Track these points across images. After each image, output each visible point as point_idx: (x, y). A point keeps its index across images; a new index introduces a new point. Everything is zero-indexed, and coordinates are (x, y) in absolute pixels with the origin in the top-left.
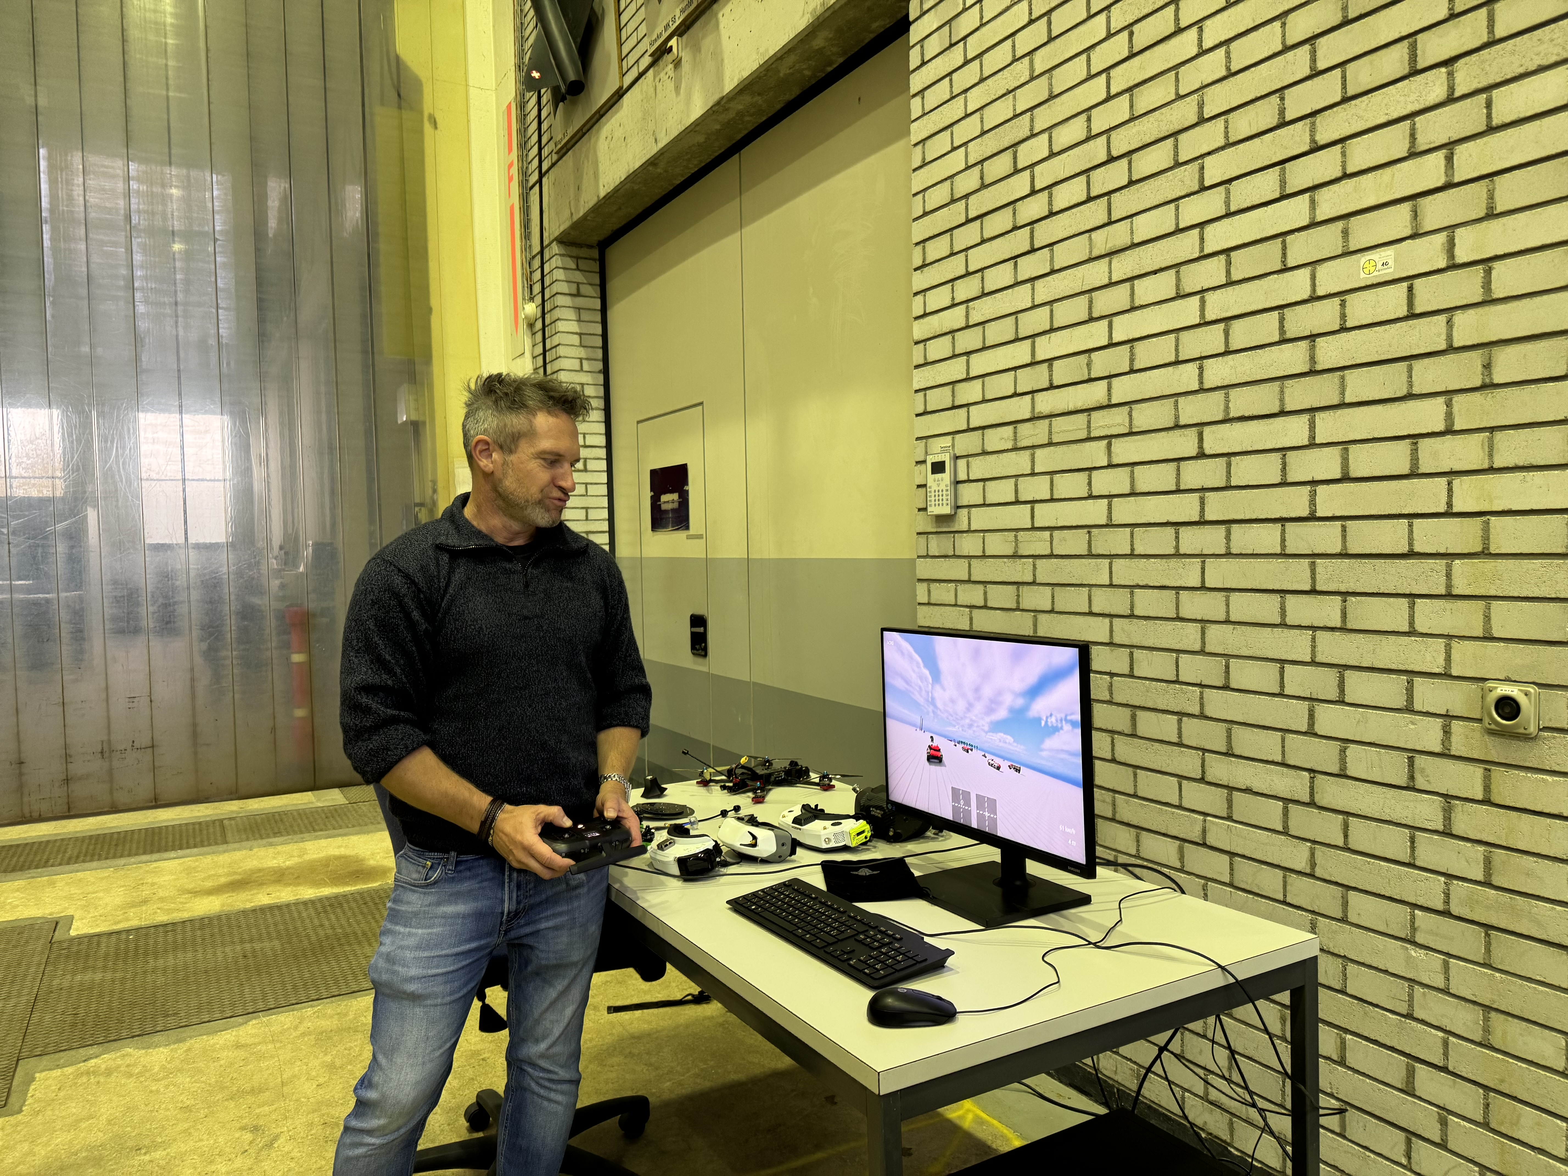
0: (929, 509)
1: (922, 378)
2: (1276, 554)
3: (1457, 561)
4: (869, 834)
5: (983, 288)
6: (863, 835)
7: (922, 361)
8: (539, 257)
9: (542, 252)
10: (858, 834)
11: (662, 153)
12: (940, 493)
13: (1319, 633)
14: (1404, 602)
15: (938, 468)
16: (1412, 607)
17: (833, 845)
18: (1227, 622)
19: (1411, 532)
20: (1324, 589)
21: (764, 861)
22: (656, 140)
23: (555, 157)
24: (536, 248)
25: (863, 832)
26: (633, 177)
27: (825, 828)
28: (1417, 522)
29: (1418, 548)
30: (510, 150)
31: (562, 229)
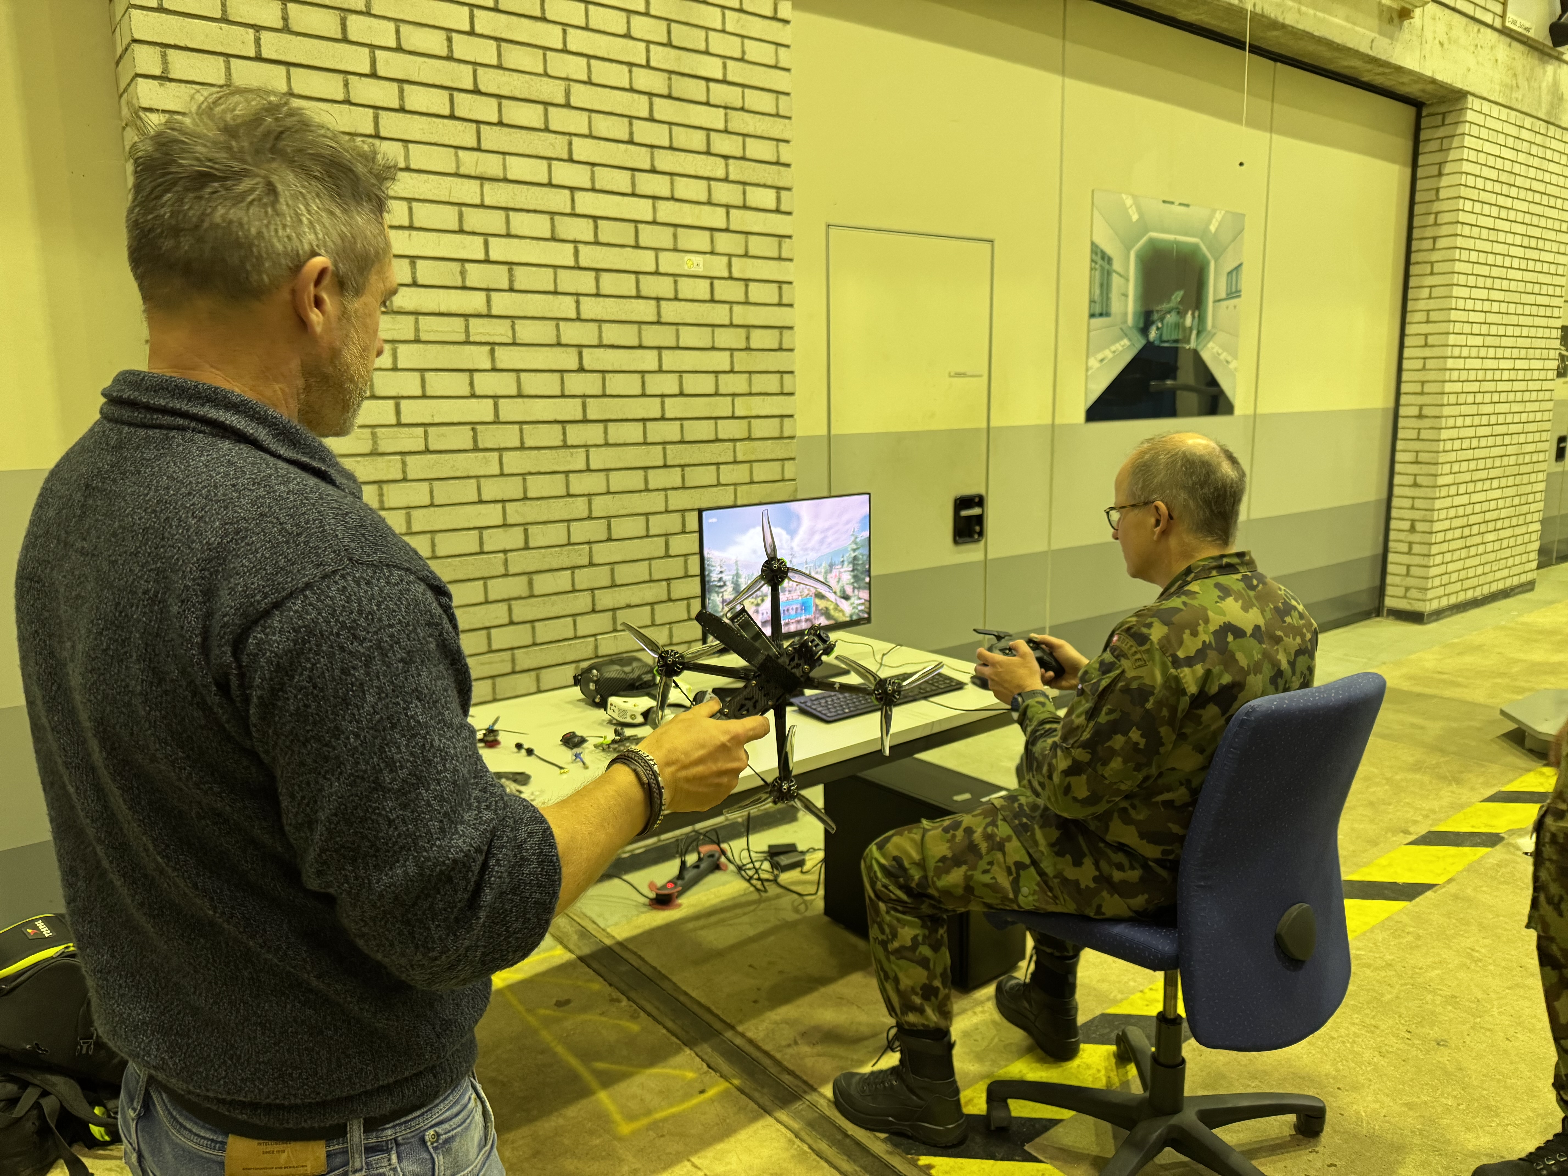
2: (640, 443)
3: (738, 443)
14: (714, 467)
16: (718, 470)
19: (716, 427)
20: (671, 463)
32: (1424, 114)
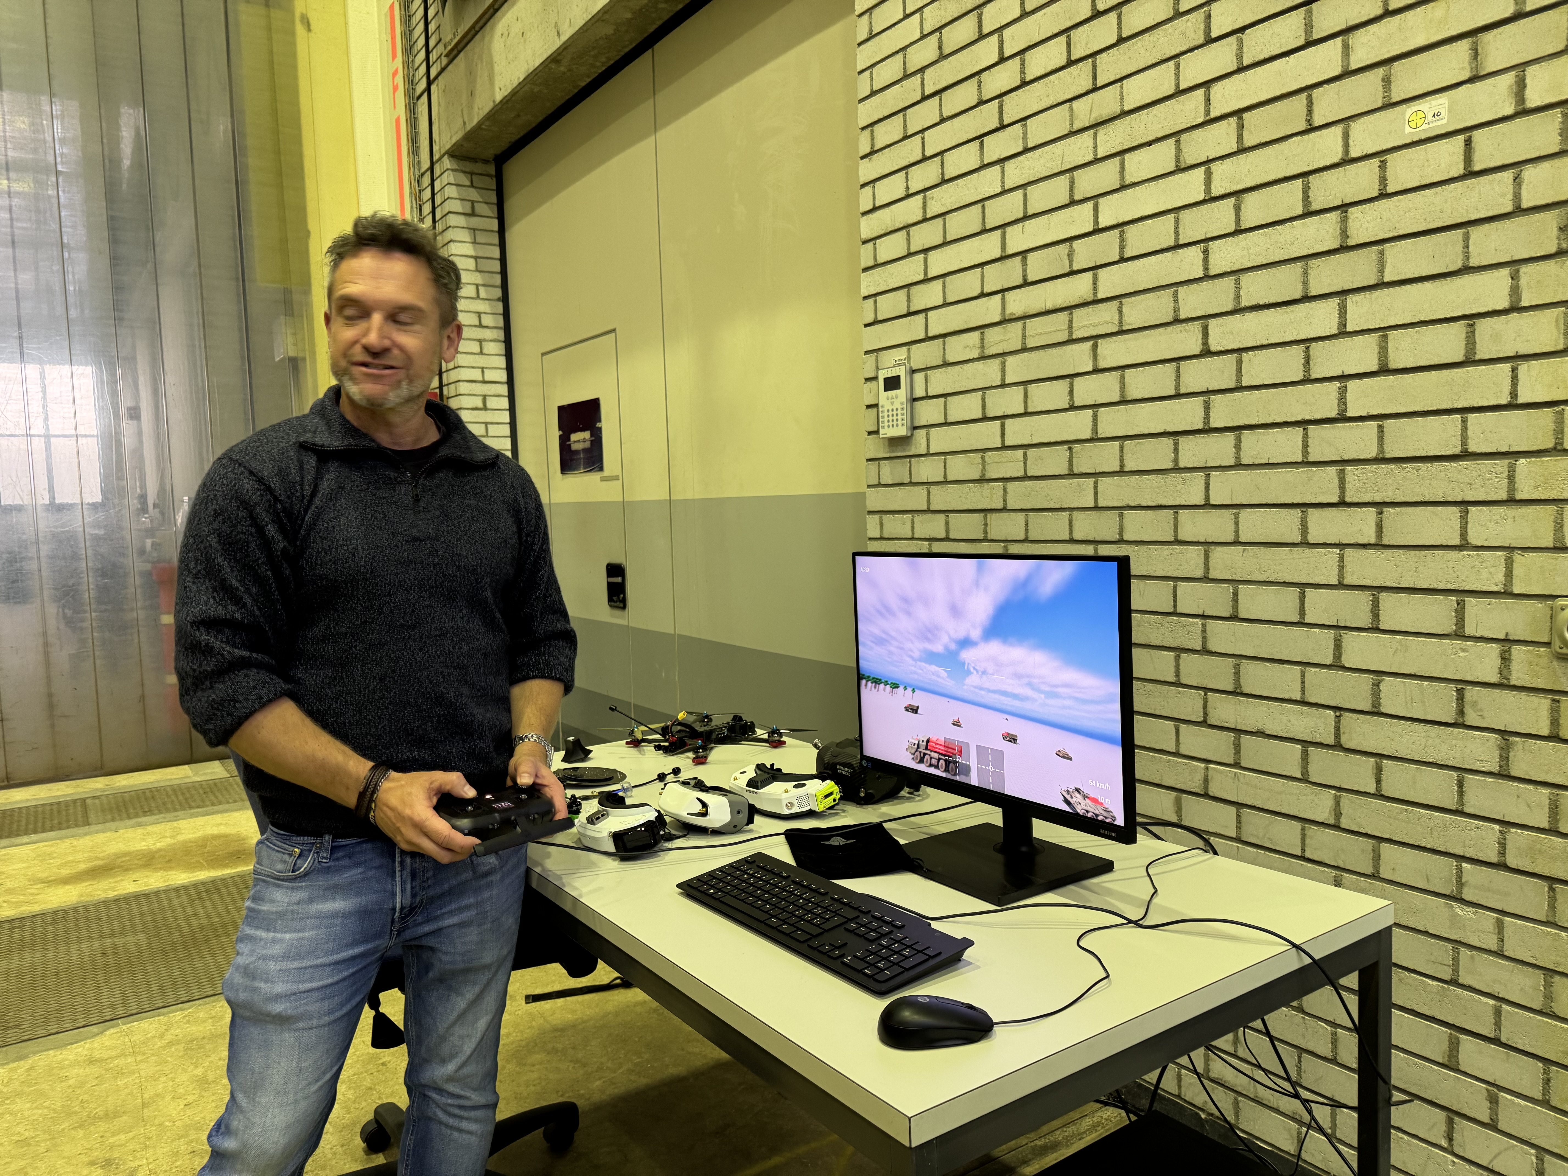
0: (882, 431)
1: (870, 283)
2: (1296, 463)
3: (1522, 461)
4: (838, 797)
5: (943, 174)
6: (832, 798)
7: (871, 263)
8: (429, 173)
9: (432, 169)
10: (826, 797)
11: (565, 48)
12: (895, 413)
13: (1348, 552)
14: (1455, 511)
15: (892, 383)
16: (1464, 517)
17: (796, 810)
18: (1236, 543)
19: (1465, 429)
20: (1355, 499)
21: (716, 832)
22: (558, 33)
23: (445, 61)
24: (426, 164)
25: (831, 794)
26: (533, 77)
27: (786, 791)
28: (1472, 417)
29: (1473, 448)
30: (394, 56)
31: (454, 140)
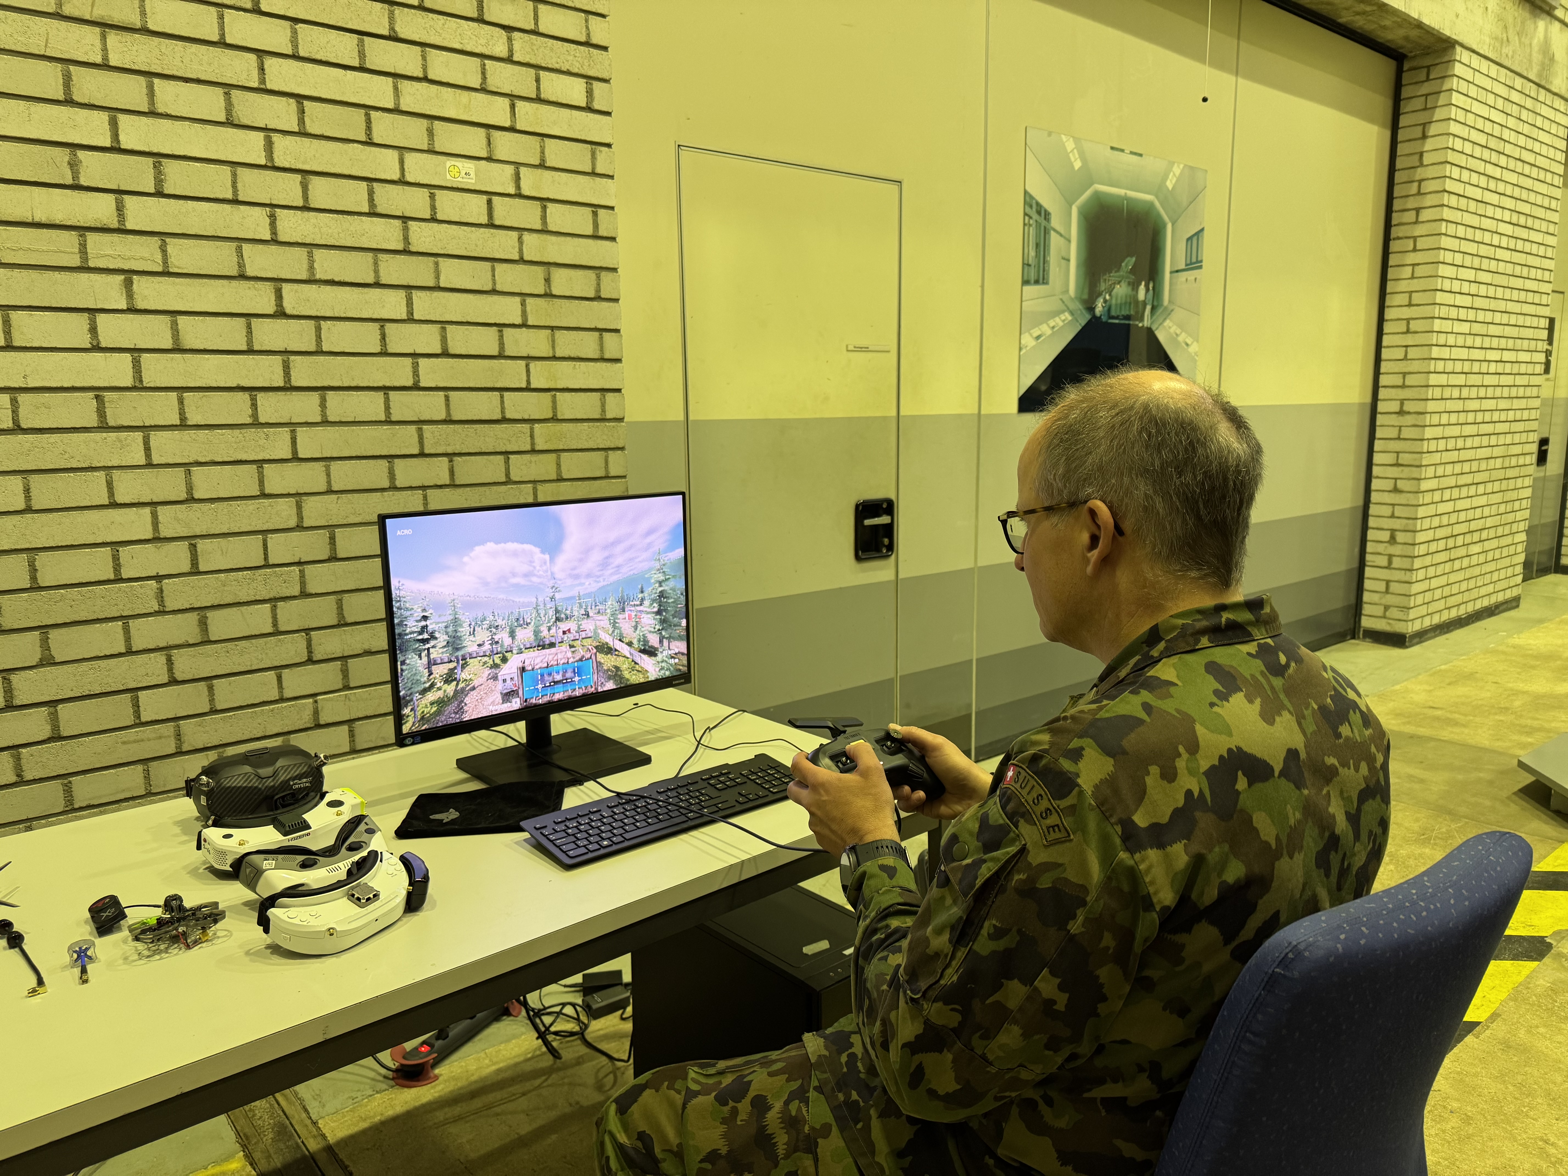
2: (380, 422)
14: (501, 458)
16: (507, 461)
18: (330, 492)
19: (502, 402)
20: (432, 451)
28: (506, 394)
29: (508, 415)
32: (1405, 68)
